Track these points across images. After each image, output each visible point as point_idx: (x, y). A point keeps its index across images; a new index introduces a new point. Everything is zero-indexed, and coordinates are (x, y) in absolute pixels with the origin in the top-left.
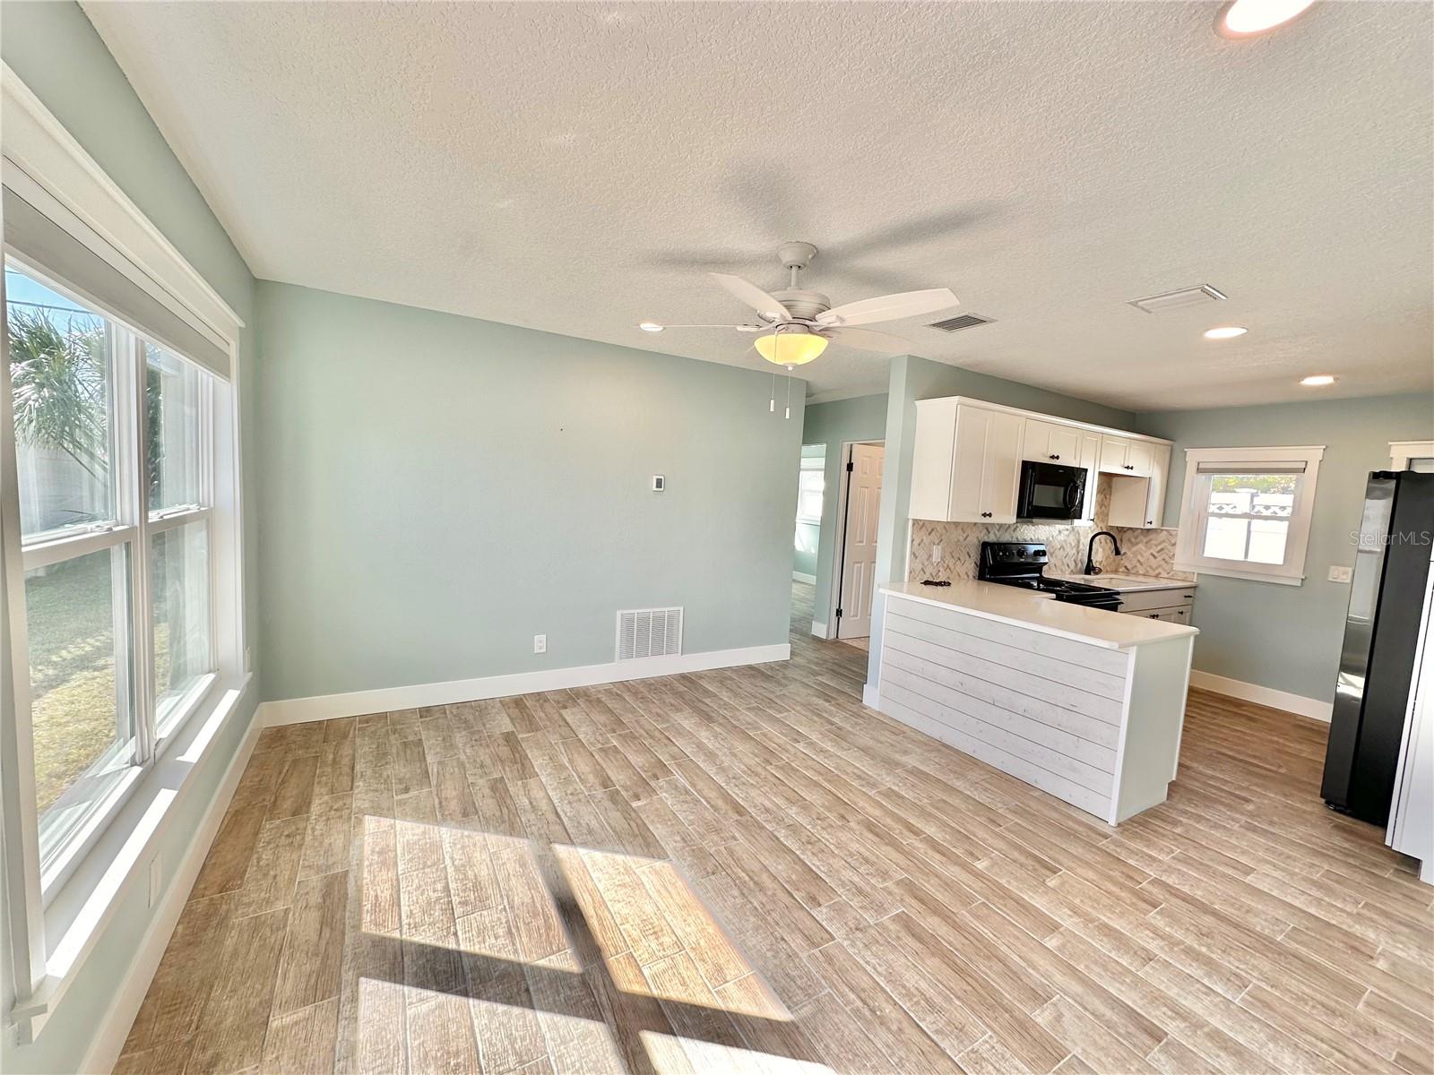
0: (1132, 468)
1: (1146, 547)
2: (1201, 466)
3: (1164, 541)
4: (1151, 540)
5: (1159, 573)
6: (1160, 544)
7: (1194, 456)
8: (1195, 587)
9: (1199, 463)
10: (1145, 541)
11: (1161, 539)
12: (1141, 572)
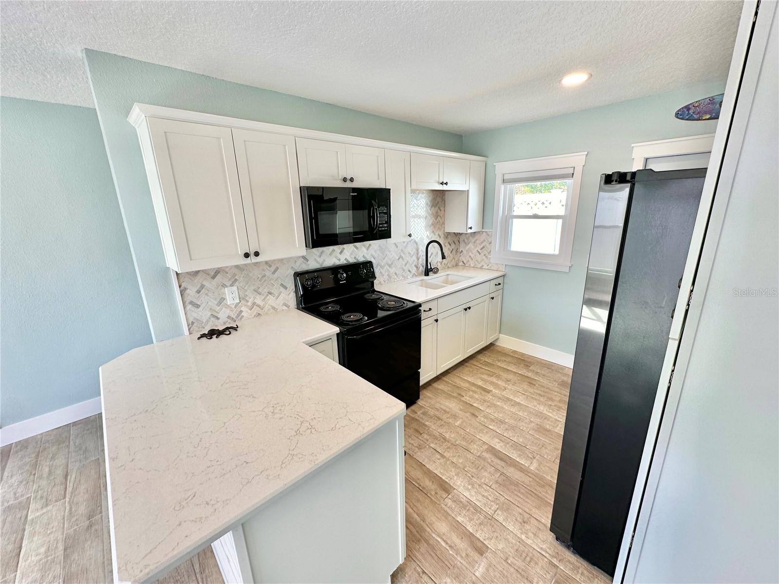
0: (446, 183)
1: (474, 246)
2: (506, 177)
3: (484, 240)
4: (477, 240)
5: (483, 266)
6: (482, 243)
8: (504, 276)
9: (504, 175)
10: (473, 241)
11: (482, 240)
12: (472, 265)
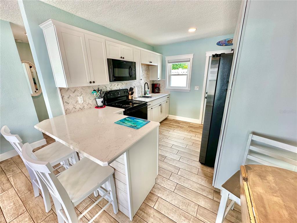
0: (151, 62)
5: (162, 92)
6: (162, 84)
7: (167, 58)
8: (169, 95)
9: (168, 61)
